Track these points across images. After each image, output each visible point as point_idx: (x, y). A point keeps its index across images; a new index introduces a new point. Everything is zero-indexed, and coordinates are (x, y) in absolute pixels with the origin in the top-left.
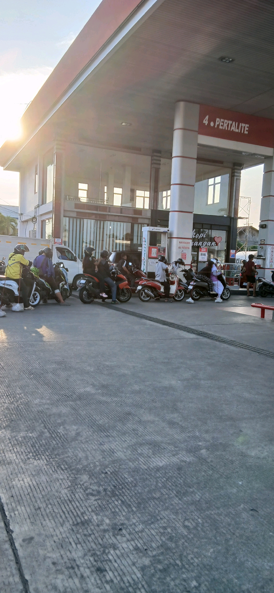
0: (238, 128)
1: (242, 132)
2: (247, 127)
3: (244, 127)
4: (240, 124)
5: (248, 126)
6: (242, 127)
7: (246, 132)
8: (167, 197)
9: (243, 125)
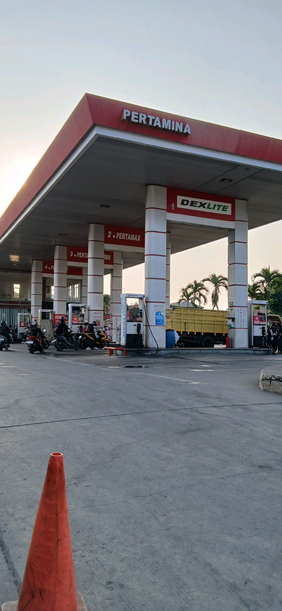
8: (76, 288)
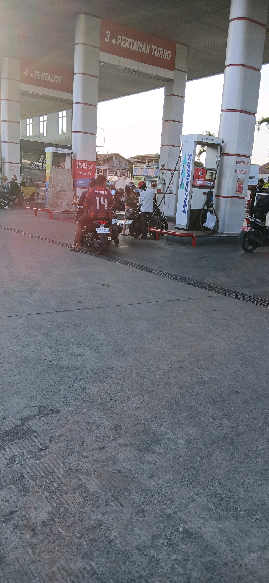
0: (53, 79)
1: (57, 82)
2: (61, 79)
3: (59, 78)
4: (55, 76)
5: (61, 77)
6: (56, 78)
7: (61, 83)
9: (58, 77)
